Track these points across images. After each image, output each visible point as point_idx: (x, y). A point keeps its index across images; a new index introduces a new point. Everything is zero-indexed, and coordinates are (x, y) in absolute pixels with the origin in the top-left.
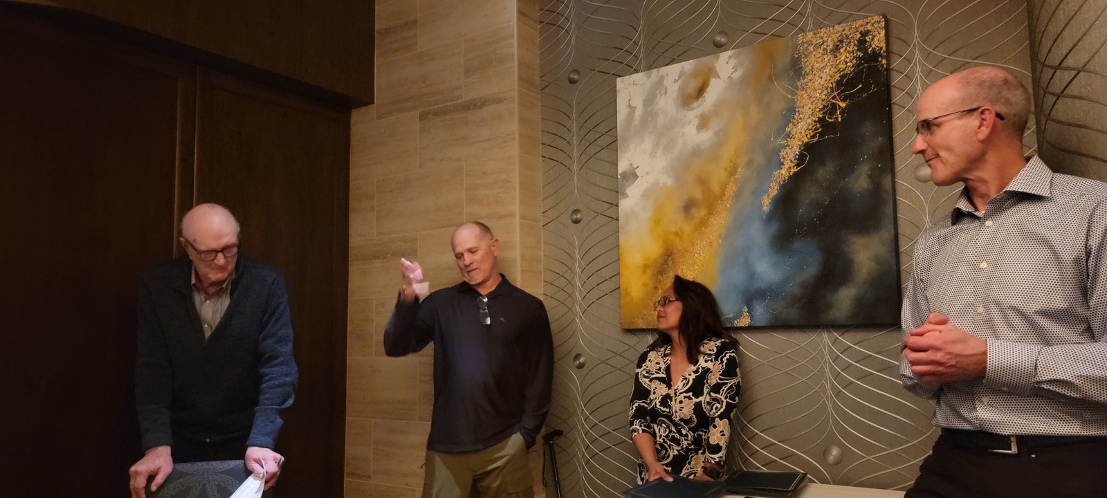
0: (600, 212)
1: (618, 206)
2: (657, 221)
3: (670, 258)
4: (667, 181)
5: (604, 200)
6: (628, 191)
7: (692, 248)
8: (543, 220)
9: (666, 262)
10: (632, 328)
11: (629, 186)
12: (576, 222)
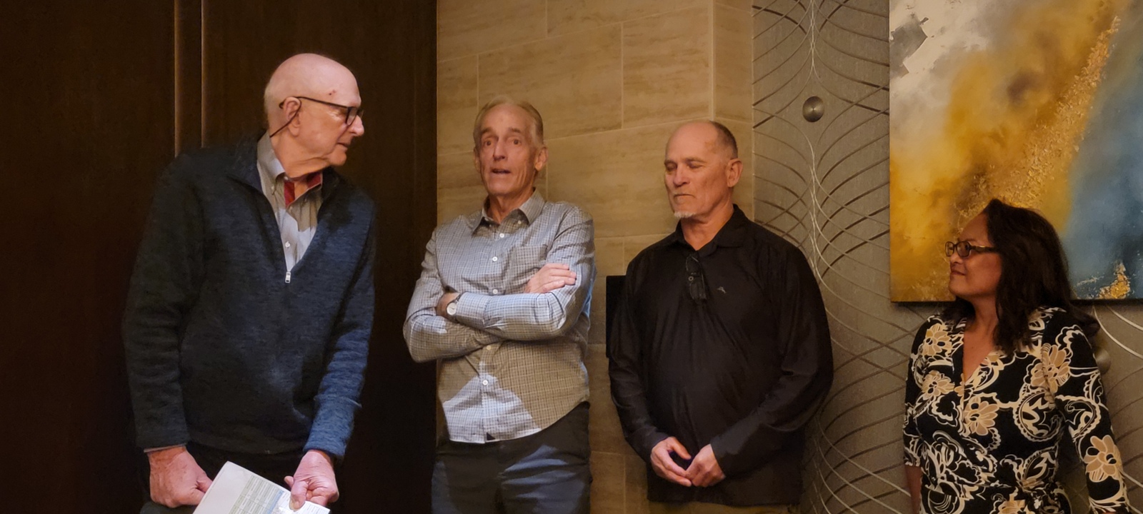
0: (854, 101)
1: (888, 90)
2: (958, 114)
3: (982, 180)
4: (982, 43)
5: (862, 80)
6: (907, 63)
7: (1023, 161)
8: (754, 116)
9: (974, 186)
10: (910, 300)
11: (909, 54)
12: (813, 118)
